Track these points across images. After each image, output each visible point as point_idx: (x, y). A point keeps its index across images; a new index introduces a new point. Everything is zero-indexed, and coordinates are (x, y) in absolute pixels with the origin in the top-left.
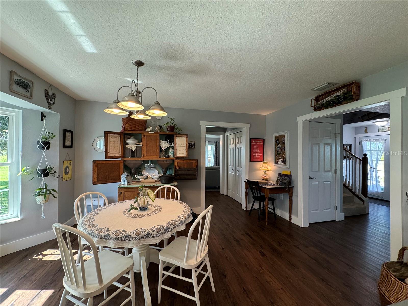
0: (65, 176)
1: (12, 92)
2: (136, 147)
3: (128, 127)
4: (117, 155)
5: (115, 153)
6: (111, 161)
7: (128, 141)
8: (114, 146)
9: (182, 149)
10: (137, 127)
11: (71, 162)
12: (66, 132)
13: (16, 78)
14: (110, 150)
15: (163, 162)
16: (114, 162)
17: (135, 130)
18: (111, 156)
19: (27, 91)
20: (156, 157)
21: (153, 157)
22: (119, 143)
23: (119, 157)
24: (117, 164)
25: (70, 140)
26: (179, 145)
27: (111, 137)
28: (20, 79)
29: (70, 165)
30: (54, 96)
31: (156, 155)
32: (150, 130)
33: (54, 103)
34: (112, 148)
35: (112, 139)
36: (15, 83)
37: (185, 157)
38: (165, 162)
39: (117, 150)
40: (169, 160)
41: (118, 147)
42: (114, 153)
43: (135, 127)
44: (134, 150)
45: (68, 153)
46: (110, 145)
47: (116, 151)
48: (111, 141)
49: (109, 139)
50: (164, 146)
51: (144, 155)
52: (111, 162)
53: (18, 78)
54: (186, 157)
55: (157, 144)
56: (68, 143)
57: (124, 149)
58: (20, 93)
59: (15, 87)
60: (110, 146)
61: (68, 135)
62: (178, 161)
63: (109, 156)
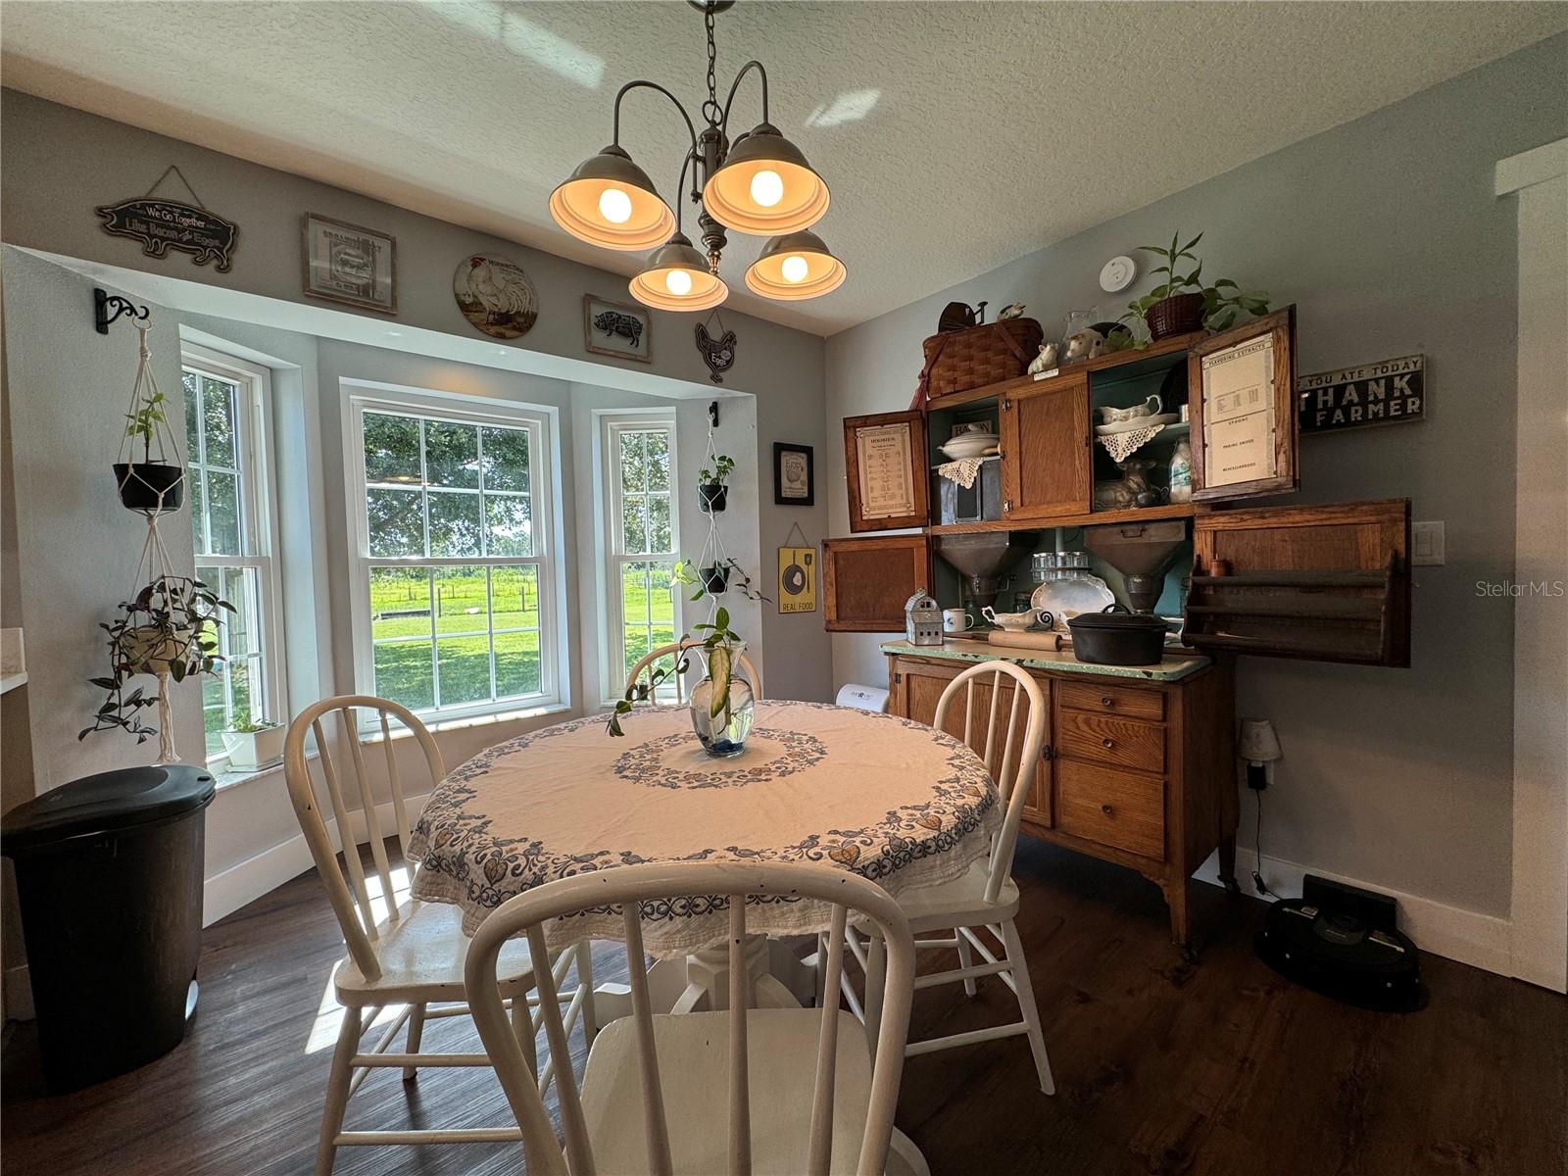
0: (787, 598)
1: (594, 353)
2: (977, 468)
3: (940, 378)
4: (899, 512)
5: (891, 507)
6: (880, 542)
7: (952, 448)
8: (883, 478)
9: (1243, 431)
10: (980, 368)
11: (812, 552)
12: (783, 453)
13: (597, 311)
14: (867, 493)
15: (1117, 539)
16: (891, 544)
17: (972, 386)
18: (872, 517)
19: (635, 342)
20: (1074, 508)
21: (1059, 509)
22: (905, 459)
23: (907, 520)
24: (901, 553)
25: (804, 477)
26: (1220, 408)
27: (868, 440)
28: (610, 313)
29: (808, 563)
30: (730, 340)
31: (1075, 500)
32: (1043, 366)
33: (729, 363)
34: (877, 484)
35: (874, 444)
36: (597, 325)
37: (1270, 486)
38: (1130, 534)
39: (899, 493)
40: (1163, 524)
41: (902, 480)
42: (885, 507)
43: (971, 371)
44: (968, 486)
45: (796, 524)
46: (866, 474)
47: (893, 497)
48: (870, 457)
49: (864, 445)
50: (1122, 439)
51: (1010, 503)
52: (881, 545)
53: (604, 310)
54: (1279, 487)
55: (1081, 433)
56: (795, 488)
57: (930, 485)
58: (611, 351)
59: (599, 338)
60: (866, 478)
61: (793, 462)
62: (1221, 522)
63: (865, 518)
